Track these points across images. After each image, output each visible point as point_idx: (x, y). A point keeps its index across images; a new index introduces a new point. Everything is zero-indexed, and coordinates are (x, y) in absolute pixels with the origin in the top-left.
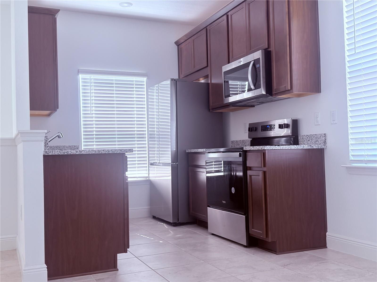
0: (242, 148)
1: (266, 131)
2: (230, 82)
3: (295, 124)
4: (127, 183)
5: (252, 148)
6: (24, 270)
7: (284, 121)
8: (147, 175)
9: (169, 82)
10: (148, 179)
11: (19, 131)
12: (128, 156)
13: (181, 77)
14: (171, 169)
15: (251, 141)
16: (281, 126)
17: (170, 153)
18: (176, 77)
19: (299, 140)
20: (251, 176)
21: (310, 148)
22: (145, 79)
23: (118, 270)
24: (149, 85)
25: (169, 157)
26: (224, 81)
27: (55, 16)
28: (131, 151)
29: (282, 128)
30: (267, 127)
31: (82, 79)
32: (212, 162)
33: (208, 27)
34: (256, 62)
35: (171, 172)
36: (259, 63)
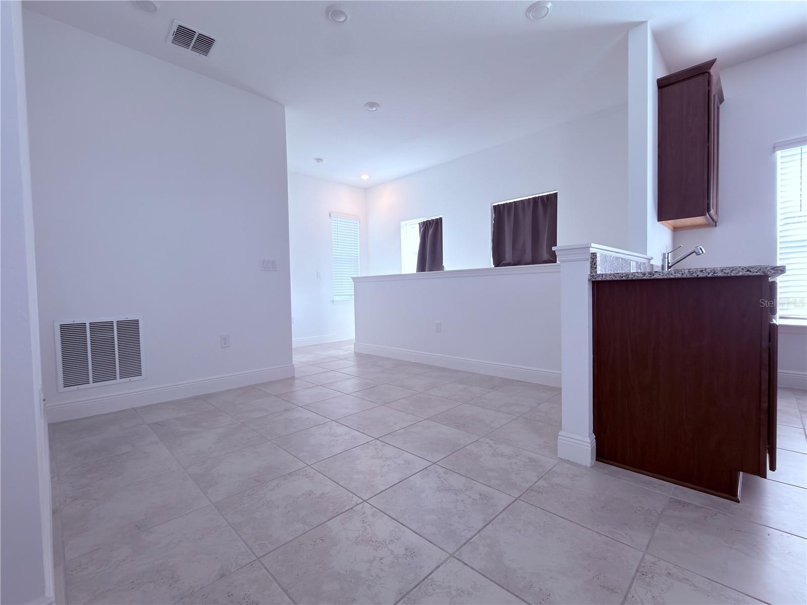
23: (738, 501)
27: (709, 72)
28: (780, 269)
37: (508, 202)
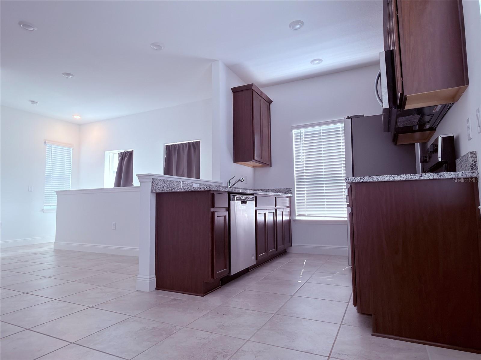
31: (295, 133)
37: (174, 144)
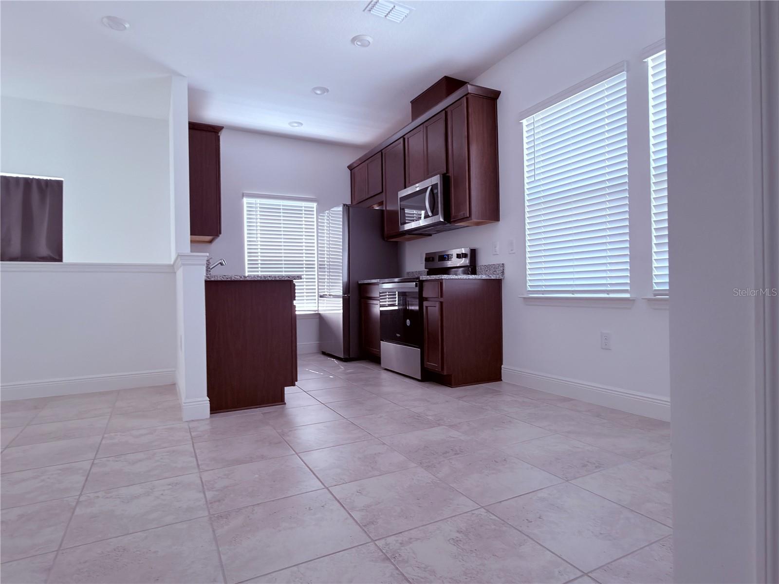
0: (418, 278)
1: (443, 261)
2: (407, 211)
3: (473, 252)
4: (295, 315)
5: (429, 277)
6: (185, 403)
7: (462, 250)
8: (316, 309)
9: (340, 209)
10: (317, 312)
11: (178, 253)
12: (296, 284)
13: (353, 204)
14: (342, 302)
15: (428, 271)
16: (459, 256)
17: (342, 285)
18: (349, 202)
19: (477, 271)
20: (427, 307)
21: (488, 278)
22: (315, 205)
23: (285, 404)
24: (320, 211)
25: (340, 289)
26: (400, 208)
27: (218, 133)
28: (299, 277)
29: (460, 258)
30: (444, 257)
31: (248, 203)
32: (386, 292)
33: (383, 151)
34: (434, 187)
35: (342, 305)
36: (437, 188)
